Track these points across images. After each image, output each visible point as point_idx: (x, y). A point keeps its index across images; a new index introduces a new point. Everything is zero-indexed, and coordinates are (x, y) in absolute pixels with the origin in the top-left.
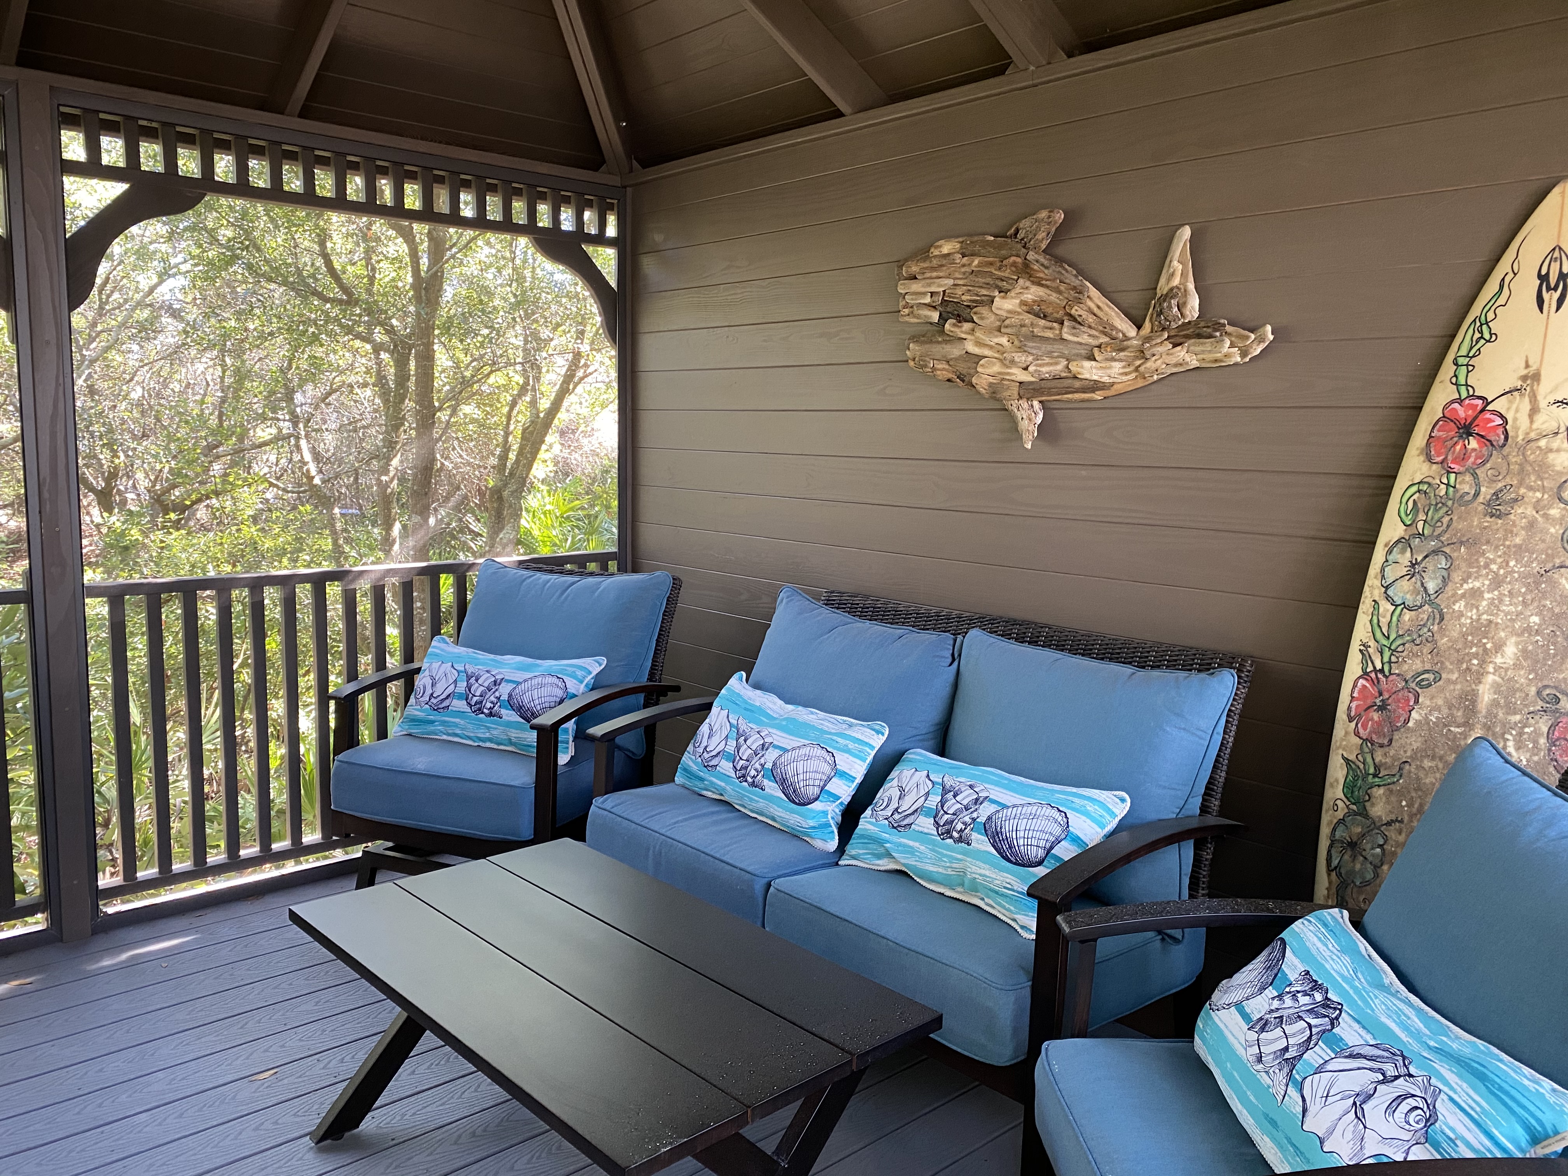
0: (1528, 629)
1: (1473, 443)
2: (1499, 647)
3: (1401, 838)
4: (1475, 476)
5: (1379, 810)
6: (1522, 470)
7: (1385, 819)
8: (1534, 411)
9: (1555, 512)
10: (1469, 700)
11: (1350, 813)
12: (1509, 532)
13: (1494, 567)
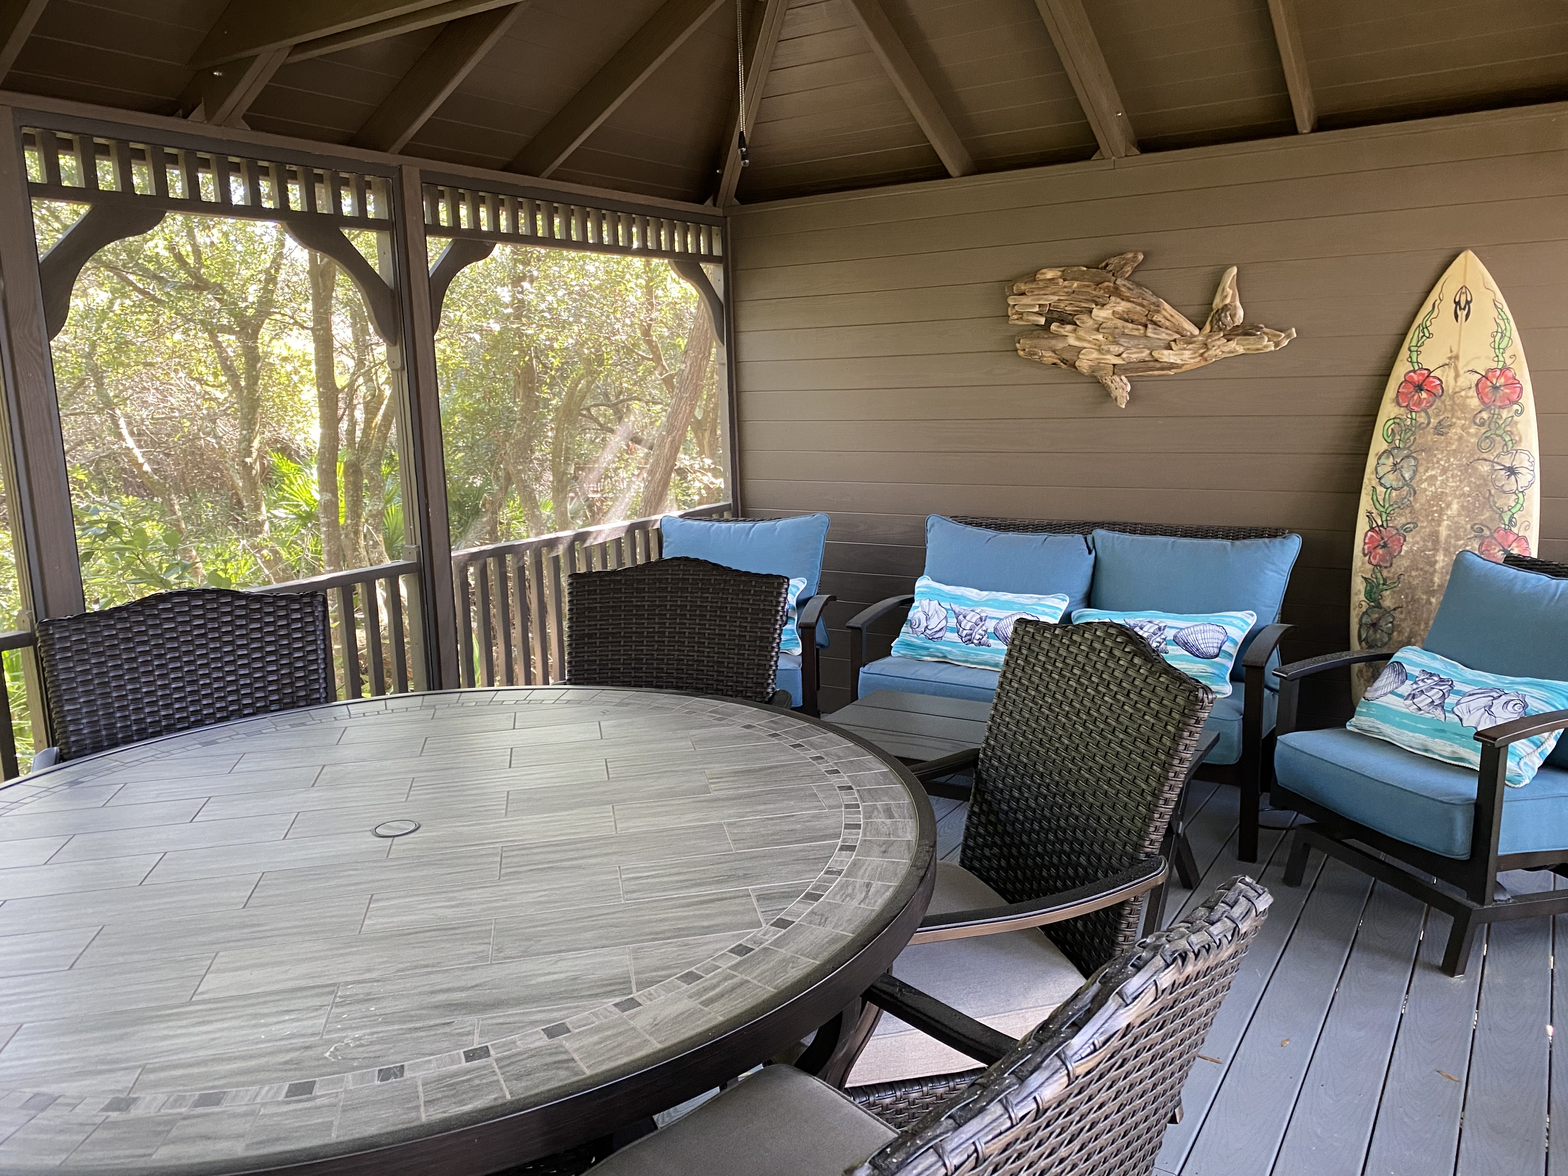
0: (1464, 494)
1: (1424, 395)
2: (1449, 506)
3: (1402, 616)
4: (1427, 413)
5: (1388, 602)
6: (1453, 410)
7: (1392, 607)
8: (1457, 376)
9: (1472, 430)
10: (1434, 536)
11: (1370, 607)
12: (1449, 443)
13: (1442, 463)
